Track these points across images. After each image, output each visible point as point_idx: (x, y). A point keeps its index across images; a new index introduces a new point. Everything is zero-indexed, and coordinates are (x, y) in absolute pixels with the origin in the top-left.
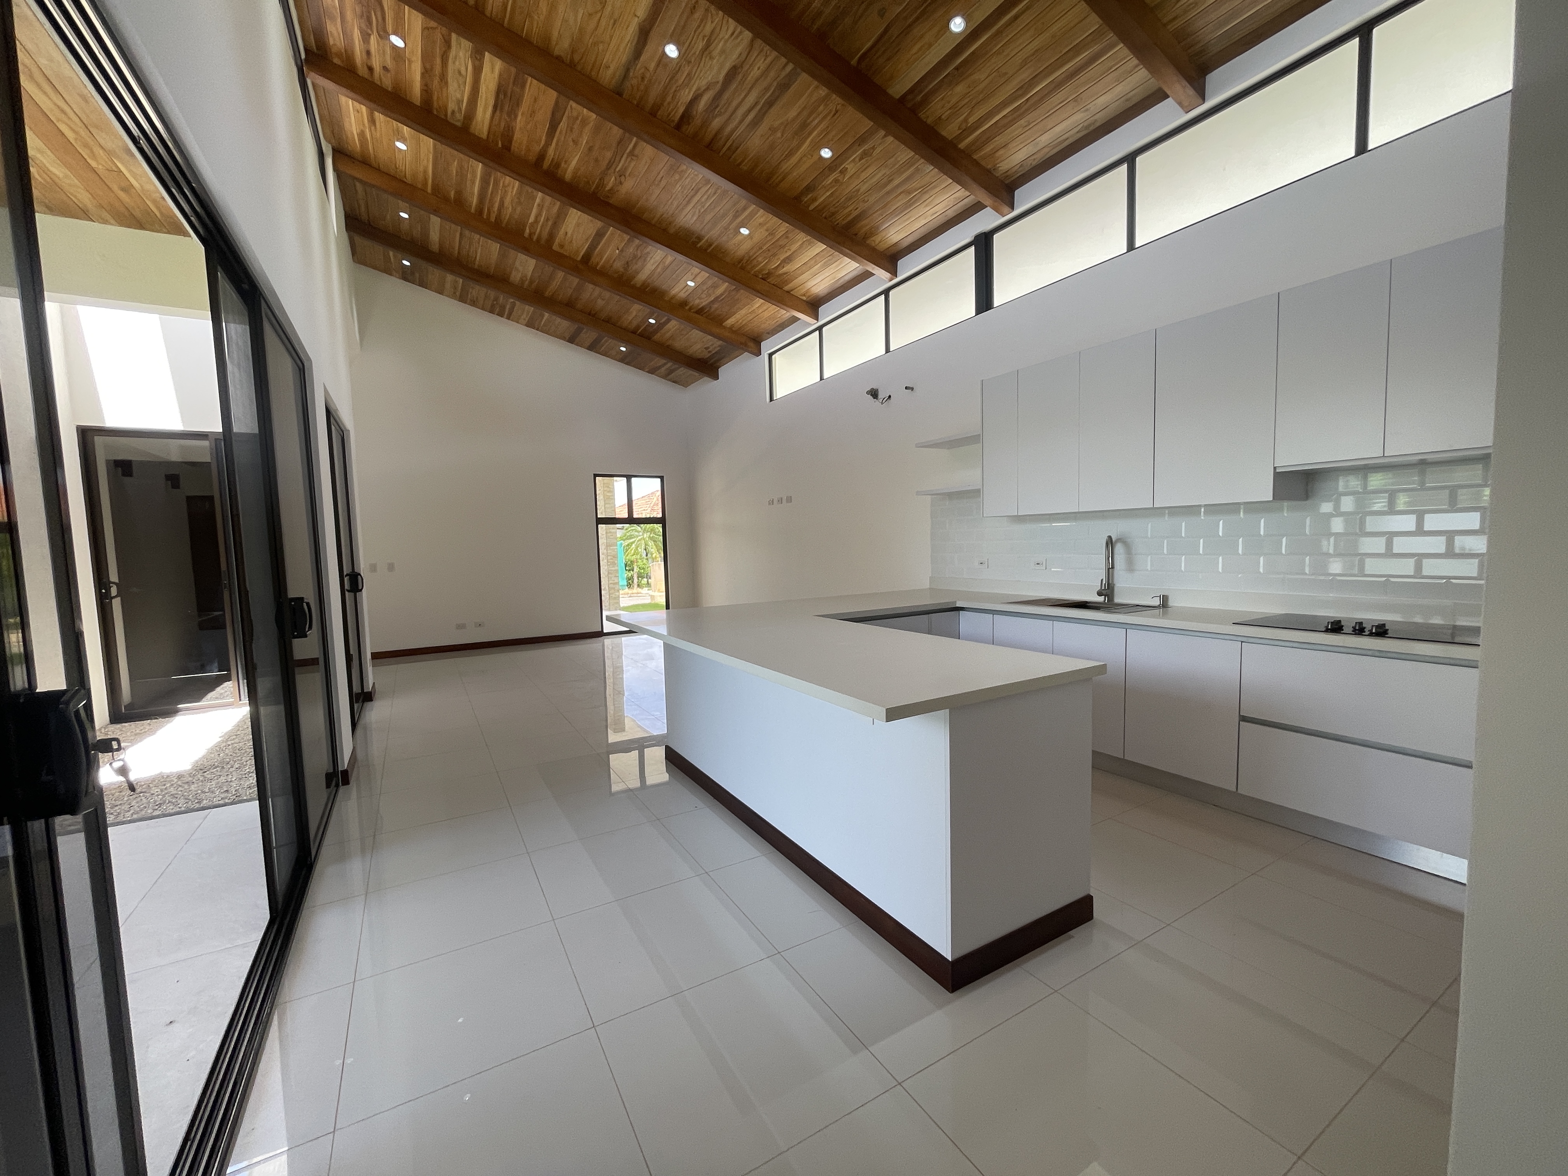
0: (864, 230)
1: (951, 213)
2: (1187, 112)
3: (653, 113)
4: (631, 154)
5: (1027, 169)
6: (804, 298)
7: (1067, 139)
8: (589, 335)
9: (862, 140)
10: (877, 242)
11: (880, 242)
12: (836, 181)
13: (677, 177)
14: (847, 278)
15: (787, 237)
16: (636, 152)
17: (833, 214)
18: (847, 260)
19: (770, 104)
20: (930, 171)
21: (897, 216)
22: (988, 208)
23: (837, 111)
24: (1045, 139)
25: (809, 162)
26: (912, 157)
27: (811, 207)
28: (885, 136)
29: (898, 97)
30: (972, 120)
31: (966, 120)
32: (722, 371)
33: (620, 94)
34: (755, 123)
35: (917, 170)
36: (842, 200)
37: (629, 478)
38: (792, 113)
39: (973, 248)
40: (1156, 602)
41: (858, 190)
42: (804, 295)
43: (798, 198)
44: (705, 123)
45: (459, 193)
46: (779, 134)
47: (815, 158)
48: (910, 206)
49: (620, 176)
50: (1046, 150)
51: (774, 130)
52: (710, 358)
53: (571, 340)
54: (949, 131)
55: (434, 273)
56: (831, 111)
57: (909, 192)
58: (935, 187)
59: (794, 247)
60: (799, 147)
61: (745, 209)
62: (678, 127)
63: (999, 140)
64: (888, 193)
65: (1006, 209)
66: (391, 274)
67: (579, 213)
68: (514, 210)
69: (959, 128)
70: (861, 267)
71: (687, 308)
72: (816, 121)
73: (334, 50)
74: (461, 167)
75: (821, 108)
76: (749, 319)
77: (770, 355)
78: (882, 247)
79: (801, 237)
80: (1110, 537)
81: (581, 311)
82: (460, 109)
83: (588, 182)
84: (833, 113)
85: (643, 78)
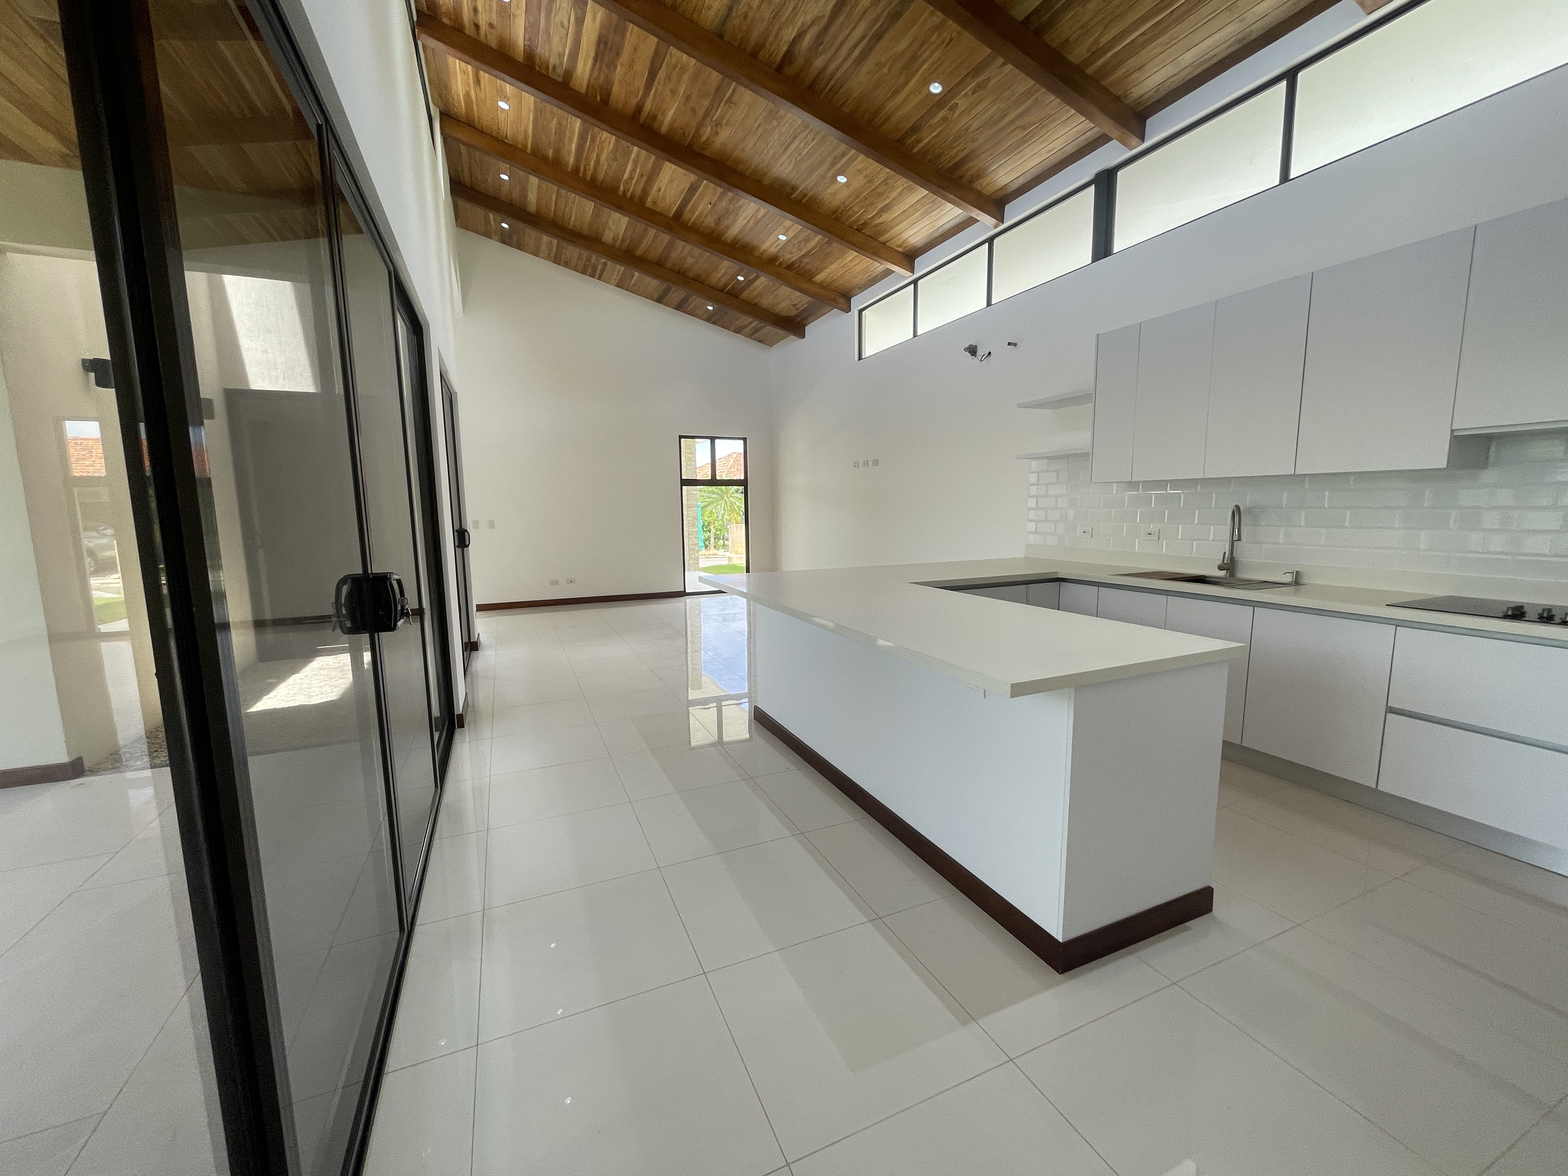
0: (970, 172)
1: (1070, 149)
2: (1369, 14)
3: (754, 55)
4: (729, 100)
5: (1164, 93)
6: (900, 249)
7: (1215, 55)
8: (677, 294)
9: (977, 71)
10: (984, 184)
11: (987, 186)
12: (945, 119)
13: (775, 123)
14: (948, 226)
15: (887, 184)
16: (735, 98)
17: (940, 155)
18: (950, 206)
19: (878, 36)
20: (1051, 101)
21: (1008, 155)
22: (1114, 140)
23: (951, 40)
24: (1188, 57)
25: (916, 100)
26: (1033, 87)
27: (914, 151)
28: (1003, 64)
29: (1020, 19)
30: (1104, 40)
31: (1097, 41)
32: (808, 329)
33: (721, 36)
34: (860, 60)
35: (1036, 101)
36: (949, 140)
37: (713, 439)
38: (902, 46)
39: (1093, 187)
40: (1288, 579)
41: (967, 129)
42: (900, 246)
43: (901, 141)
44: (808, 62)
45: (557, 151)
46: (886, 70)
47: (924, 93)
48: (1025, 142)
49: (717, 125)
50: (1189, 69)
51: (879, 65)
52: (798, 315)
53: (659, 300)
54: (1076, 55)
55: (531, 234)
56: (943, 42)
57: (1024, 128)
58: (1054, 121)
59: (894, 194)
60: (906, 83)
61: (844, 155)
62: (779, 68)
63: (1133, 63)
64: (1002, 129)
65: (1134, 140)
66: (490, 237)
67: (674, 166)
68: (609, 166)
69: (1088, 50)
70: (965, 213)
71: (777, 263)
72: (927, 54)
73: (443, 9)
74: (560, 124)
75: (935, 37)
76: (839, 274)
77: (861, 312)
78: (989, 190)
79: (902, 183)
80: (1237, 507)
81: (671, 270)
82: (562, 64)
83: (684, 133)
84: (946, 43)
85: (745, 17)
